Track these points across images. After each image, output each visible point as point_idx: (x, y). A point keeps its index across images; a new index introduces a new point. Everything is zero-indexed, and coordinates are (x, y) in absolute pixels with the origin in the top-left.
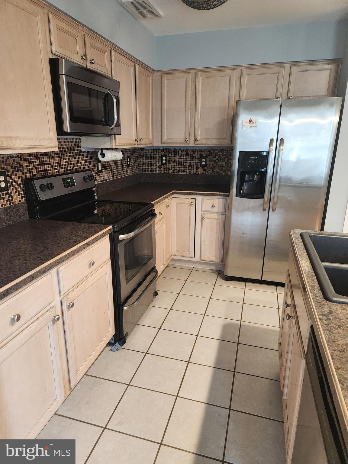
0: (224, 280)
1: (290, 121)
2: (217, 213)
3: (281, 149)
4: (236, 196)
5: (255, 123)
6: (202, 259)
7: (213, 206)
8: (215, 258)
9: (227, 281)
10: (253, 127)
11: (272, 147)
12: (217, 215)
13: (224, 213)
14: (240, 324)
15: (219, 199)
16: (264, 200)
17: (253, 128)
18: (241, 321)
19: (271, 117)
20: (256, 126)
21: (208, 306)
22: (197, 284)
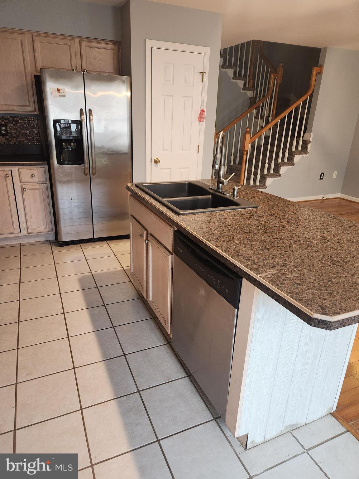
0: (58, 247)
1: (95, 93)
2: (38, 183)
3: (91, 119)
4: (58, 163)
5: (63, 92)
6: (30, 231)
7: (32, 176)
8: (43, 228)
9: (61, 246)
10: (62, 96)
11: (83, 117)
12: (38, 185)
13: (45, 183)
14: (92, 274)
15: (37, 168)
16: (84, 166)
17: (62, 98)
18: (91, 272)
19: (77, 87)
20: (65, 96)
21: (56, 270)
22: (34, 256)
